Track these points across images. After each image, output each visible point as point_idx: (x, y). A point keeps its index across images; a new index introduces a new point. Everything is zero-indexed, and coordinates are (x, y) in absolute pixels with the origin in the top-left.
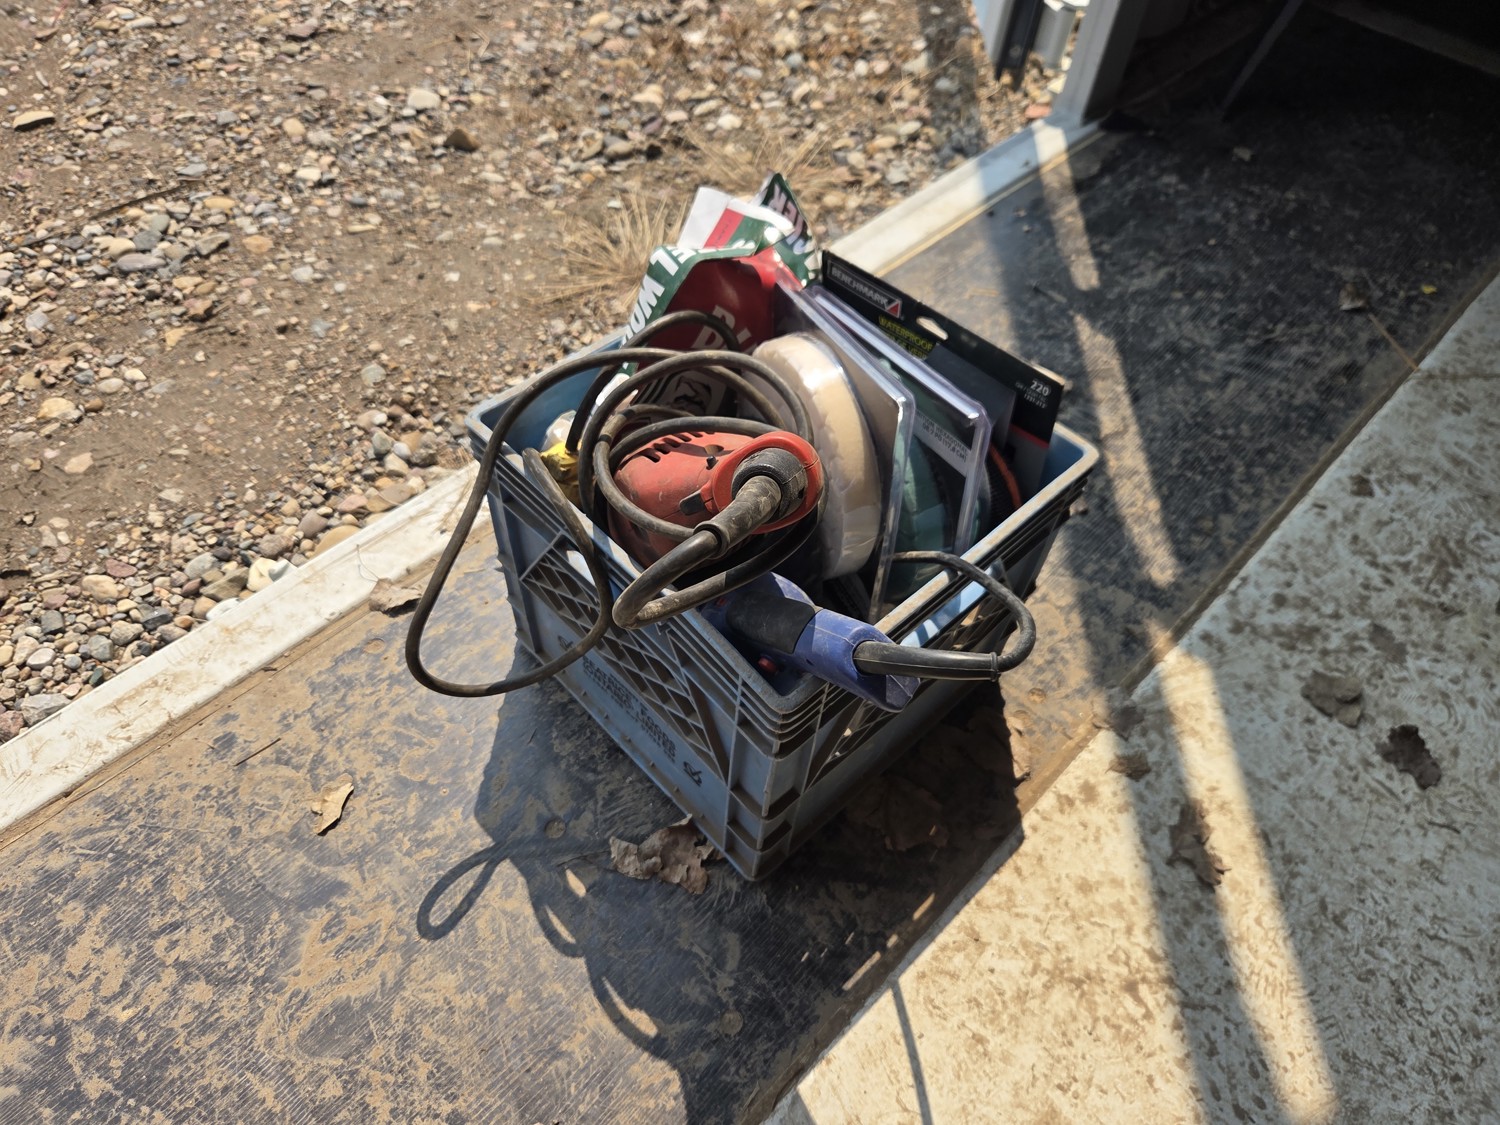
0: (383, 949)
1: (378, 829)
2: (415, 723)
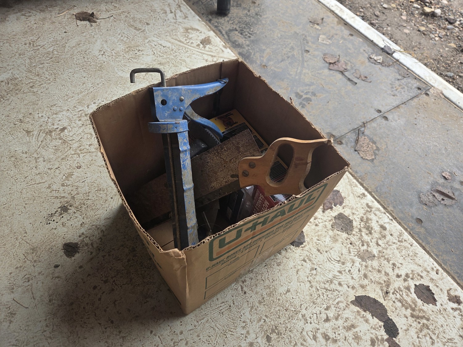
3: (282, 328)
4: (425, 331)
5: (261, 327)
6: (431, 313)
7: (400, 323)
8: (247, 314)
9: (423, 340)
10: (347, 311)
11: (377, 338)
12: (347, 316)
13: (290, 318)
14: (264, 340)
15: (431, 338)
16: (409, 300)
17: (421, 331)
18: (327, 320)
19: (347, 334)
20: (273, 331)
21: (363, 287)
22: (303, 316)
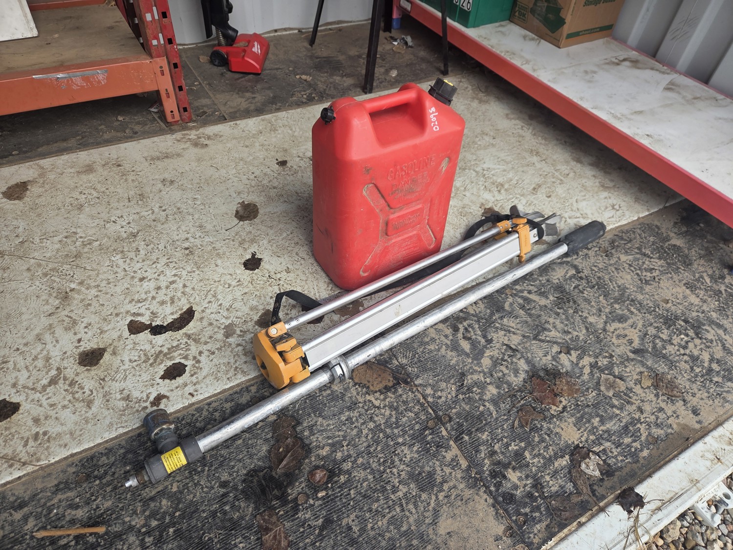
0: (613, 333)
1: (626, 367)
2: (624, 400)
3: (191, 257)
4: (143, 358)
5: (197, 246)
6: (156, 370)
7: (160, 339)
8: (209, 240)
9: (136, 354)
10: (186, 301)
11: (156, 317)
12: (182, 300)
13: (196, 263)
14: (186, 246)
15: (135, 361)
16: (175, 354)
17: (145, 355)
18: (185, 286)
19: (169, 297)
20: (191, 252)
21: (202, 318)
22: (194, 271)
